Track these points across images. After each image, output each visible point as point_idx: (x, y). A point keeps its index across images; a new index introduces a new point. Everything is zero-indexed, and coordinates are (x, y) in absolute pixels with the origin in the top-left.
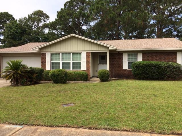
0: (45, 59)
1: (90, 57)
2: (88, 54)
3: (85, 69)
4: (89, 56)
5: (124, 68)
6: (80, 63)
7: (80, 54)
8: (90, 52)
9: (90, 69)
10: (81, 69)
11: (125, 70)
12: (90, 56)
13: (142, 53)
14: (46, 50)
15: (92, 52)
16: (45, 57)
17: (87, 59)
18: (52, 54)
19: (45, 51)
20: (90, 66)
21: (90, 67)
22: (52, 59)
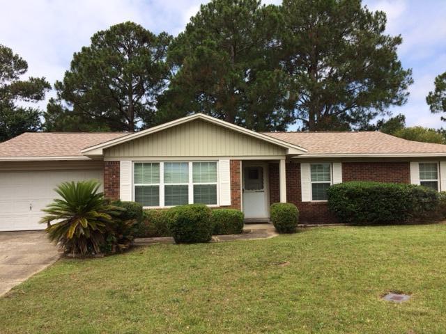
0: (118, 176)
1: (239, 173)
2: (234, 164)
3: (229, 203)
4: (238, 171)
5: (304, 200)
6: (214, 188)
7: (214, 164)
8: (239, 160)
9: (240, 202)
10: (216, 203)
11: (306, 203)
12: (239, 169)
13: (341, 164)
14: (122, 155)
15: (243, 161)
16: (117, 173)
17: (232, 177)
18: (137, 165)
19: (117, 155)
20: (240, 195)
21: (240, 198)
22: (136, 178)
